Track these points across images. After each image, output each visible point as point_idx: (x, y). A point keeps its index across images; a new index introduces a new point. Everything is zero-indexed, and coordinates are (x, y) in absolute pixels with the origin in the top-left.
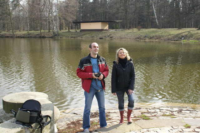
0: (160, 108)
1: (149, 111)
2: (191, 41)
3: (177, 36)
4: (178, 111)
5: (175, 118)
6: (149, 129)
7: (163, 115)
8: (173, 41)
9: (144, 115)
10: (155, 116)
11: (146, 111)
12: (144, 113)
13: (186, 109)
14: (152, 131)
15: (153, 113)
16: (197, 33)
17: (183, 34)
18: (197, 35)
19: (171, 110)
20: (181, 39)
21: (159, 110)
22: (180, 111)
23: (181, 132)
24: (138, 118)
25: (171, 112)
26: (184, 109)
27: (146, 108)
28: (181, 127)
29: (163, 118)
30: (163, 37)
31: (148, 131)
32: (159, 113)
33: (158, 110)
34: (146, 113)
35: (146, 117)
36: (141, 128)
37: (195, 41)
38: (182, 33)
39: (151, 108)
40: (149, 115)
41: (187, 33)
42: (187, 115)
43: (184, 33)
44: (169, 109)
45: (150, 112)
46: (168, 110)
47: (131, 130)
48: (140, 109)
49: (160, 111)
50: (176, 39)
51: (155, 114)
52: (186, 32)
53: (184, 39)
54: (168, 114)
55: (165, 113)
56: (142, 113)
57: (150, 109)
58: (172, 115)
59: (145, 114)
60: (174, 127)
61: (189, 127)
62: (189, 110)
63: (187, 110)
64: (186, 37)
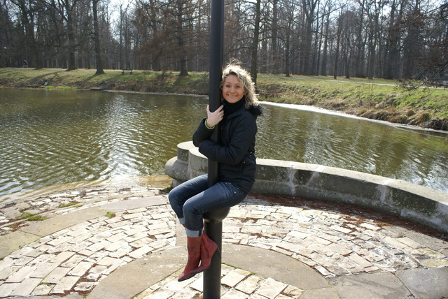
0: (51, 197)
1: (34, 204)
2: (60, 88)
3: (36, 79)
4: (80, 195)
5: (81, 206)
6: (54, 235)
7: (60, 207)
8: (31, 88)
9: (27, 213)
10: (47, 210)
11: (27, 206)
12: (26, 209)
13: (90, 190)
14: (60, 237)
15: (41, 206)
16: (68, 76)
17: (46, 78)
18: (68, 78)
19: (68, 195)
20: (43, 84)
21: (50, 200)
22: (83, 195)
23: (105, 225)
24: (19, 221)
25: (70, 199)
26: (88, 191)
27: (26, 201)
28: (102, 219)
29: (64, 211)
30: (11, 82)
31: (54, 239)
32: (52, 204)
33: (48, 201)
34: (28, 209)
35: (32, 215)
36: (38, 237)
37: (66, 87)
38: (43, 76)
39: (33, 199)
40: (35, 211)
41: (52, 76)
42: (96, 198)
43: (47, 75)
44: (65, 194)
45: (35, 206)
46: (64, 197)
47: (22, 245)
48: (14, 204)
49: (53, 201)
50: (34, 85)
51: (46, 207)
52: (50, 74)
53: (48, 85)
54: (67, 202)
55: (62, 202)
56: (21, 211)
57: (33, 201)
58: (74, 203)
59: (27, 211)
60: (93, 221)
61: (113, 216)
62: (95, 191)
63: (93, 191)
64: (50, 82)
